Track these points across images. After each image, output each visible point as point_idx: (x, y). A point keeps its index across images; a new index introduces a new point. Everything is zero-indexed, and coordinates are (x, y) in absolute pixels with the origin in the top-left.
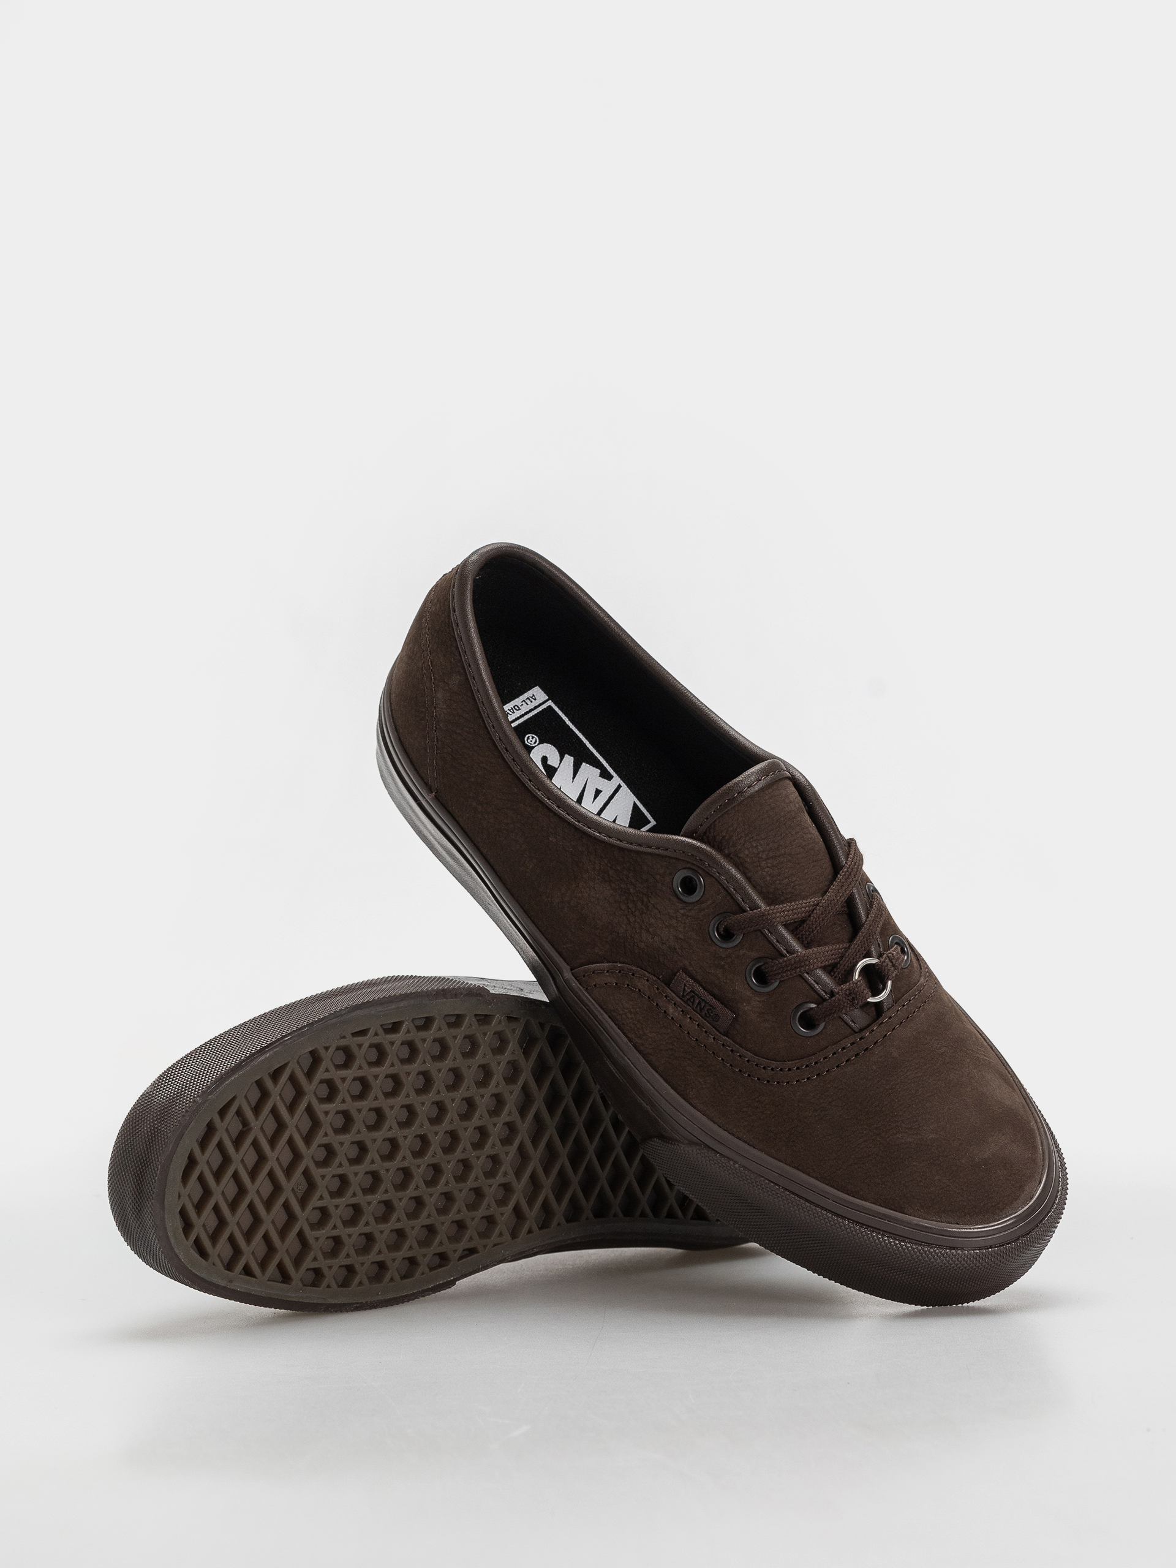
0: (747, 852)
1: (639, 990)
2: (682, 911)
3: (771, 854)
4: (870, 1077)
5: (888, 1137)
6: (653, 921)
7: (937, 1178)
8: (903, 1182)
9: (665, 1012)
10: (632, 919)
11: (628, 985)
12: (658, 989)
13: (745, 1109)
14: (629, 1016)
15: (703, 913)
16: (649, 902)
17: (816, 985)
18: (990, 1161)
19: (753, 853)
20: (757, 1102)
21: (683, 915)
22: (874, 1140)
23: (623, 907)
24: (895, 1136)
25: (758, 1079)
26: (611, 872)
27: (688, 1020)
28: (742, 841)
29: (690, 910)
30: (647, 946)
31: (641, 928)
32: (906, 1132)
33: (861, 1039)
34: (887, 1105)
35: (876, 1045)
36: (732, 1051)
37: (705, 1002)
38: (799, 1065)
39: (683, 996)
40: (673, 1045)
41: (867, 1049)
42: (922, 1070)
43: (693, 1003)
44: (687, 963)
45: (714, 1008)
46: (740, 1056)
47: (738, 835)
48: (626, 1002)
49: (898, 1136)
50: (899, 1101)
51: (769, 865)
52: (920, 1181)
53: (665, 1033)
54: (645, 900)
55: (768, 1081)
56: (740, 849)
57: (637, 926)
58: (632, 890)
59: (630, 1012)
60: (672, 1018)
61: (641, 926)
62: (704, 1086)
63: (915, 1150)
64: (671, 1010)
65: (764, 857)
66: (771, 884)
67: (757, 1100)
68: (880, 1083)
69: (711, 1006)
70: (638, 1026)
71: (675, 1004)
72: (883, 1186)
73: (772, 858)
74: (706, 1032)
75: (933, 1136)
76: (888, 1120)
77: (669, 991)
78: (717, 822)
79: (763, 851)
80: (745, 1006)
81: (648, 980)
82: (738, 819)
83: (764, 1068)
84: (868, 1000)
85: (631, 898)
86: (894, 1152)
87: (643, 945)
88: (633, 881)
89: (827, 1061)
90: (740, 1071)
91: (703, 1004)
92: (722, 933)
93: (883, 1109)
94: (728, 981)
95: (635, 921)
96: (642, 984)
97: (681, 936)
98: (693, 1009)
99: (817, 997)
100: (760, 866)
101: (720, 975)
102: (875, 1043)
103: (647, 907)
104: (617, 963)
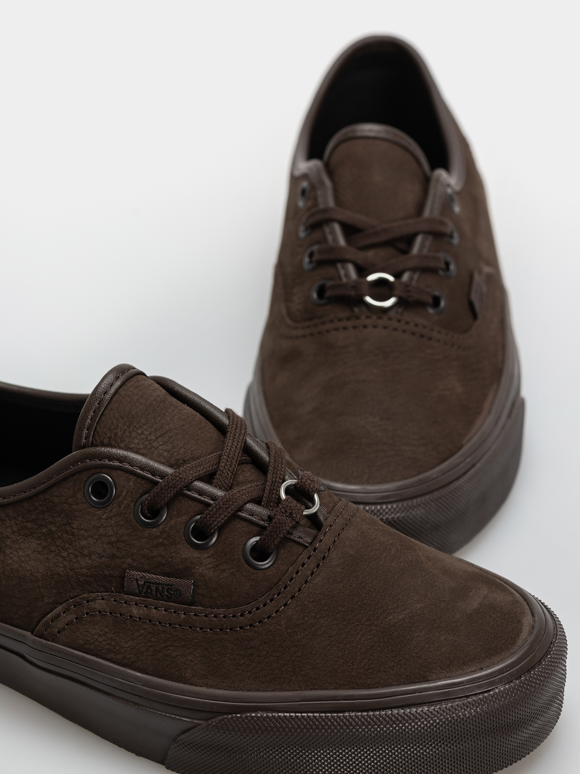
0: (136, 441)
1: (100, 612)
2: (104, 516)
3: (158, 434)
4: (339, 580)
5: (382, 623)
6: (83, 543)
7: (442, 638)
8: (415, 654)
9: (131, 617)
10: (65, 554)
11: (87, 614)
12: (115, 601)
13: (242, 662)
14: (100, 639)
15: (123, 506)
16: (73, 528)
17: (252, 518)
18: (481, 610)
19: (142, 439)
20: (250, 649)
21: (107, 519)
22: (370, 631)
23: (53, 548)
24: (387, 620)
25: (241, 628)
26: (29, 525)
27: (154, 611)
28: (127, 433)
29: (111, 511)
30: (88, 569)
31: (76, 557)
32: (395, 612)
33: (314, 550)
34: (366, 597)
35: (331, 551)
36: (206, 616)
37: (161, 584)
38: (270, 597)
39: (140, 592)
40: (151, 641)
41: (324, 558)
42: (382, 558)
43: (151, 593)
44: (129, 560)
45: (171, 586)
46: (215, 617)
47: (121, 430)
48: (92, 629)
49: (389, 618)
50: (374, 589)
51: (161, 443)
52: (429, 647)
53: (139, 636)
54: (68, 528)
55: (251, 626)
56: (129, 442)
57: (72, 556)
58: (54, 529)
59: (100, 636)
60: (140, 619)
61: (76, 555)
62: (196, 662)
63: (411, 624)
64: (135, 611)
65: (153, 438)
66: (171, 457)
67: (248, 647)
68: (350, 581)
69: (168, 585)
70: (113, 644)
71: (136, 604)
72: (399, 666)
73: (160, 436)
74: (175, 612)
75: (419, 606)
76: (373, 609)
77: (126, 596)
78: (98, 428)
79: (150, 434)
80: (198, 569)
81: (103, 599)
82: (115, 417)
83: (242, 615)
84: (304, 513)
85: (56, 535)
86: (393, 633)
87: (85, 571)
88: (50, 520)
89: (294, 582)
90: (221, 630)
91: (160, 588)
92: (148, 515)
93: (365, 601)
94: (173, 555)
95: (69, 554)
96: (99, 604)
97: (114, 539)
98: (154, 599)
99: (258, 529)
100: (153, 447)
101: (163, 554)
102: (329, 550)
103: (73, 534)
104: (69, 600)
